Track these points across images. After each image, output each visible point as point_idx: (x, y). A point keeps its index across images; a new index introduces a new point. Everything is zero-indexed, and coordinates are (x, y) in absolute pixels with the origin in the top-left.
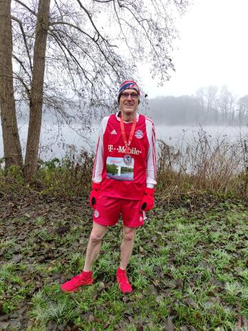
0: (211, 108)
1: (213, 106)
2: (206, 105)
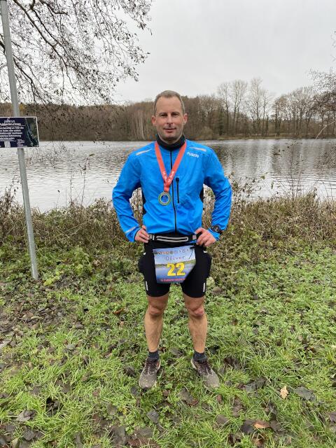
0: (238, 114)
1: (241, 111)
2: (231, 110)
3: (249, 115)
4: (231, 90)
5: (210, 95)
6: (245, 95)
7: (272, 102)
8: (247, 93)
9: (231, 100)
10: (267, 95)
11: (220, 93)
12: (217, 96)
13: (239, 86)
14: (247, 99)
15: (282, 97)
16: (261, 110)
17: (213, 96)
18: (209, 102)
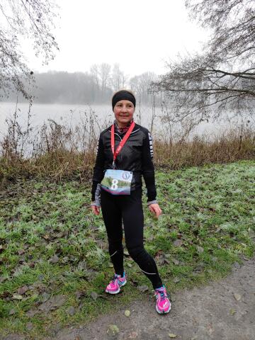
0: (105, 87)
1: (107, 85)
3: (113, 88)
4: (99, 70)
6: (110, 73)
7: (128, 80)
9: (100, 77)
10: (125, 75)
11: (91, 70)
12: (89, 73)
13: (105, 68)
14: (111, 77)
15: (136, 77)
16: (121, 85)
17: (87, 72)
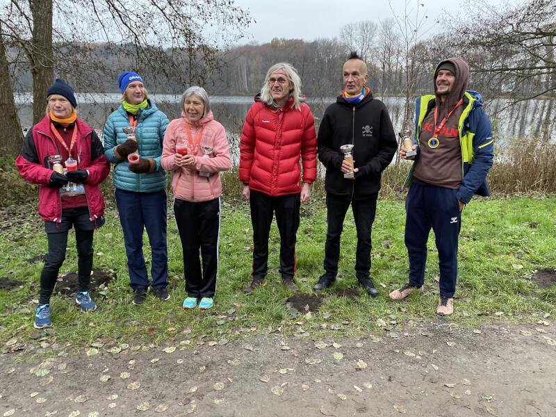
3: (379, 65)
4: (357, 34)
5: (331, 39)
6: (374, 39)
8: (377, 38)
9: (356, 46)
11: (343, 36)
12: (339, 40)
13: (367, 28)
14: (377, 45)
15: (420, 44)
16: (393, 60)
17: (335, 39)
18: (329, 47)
